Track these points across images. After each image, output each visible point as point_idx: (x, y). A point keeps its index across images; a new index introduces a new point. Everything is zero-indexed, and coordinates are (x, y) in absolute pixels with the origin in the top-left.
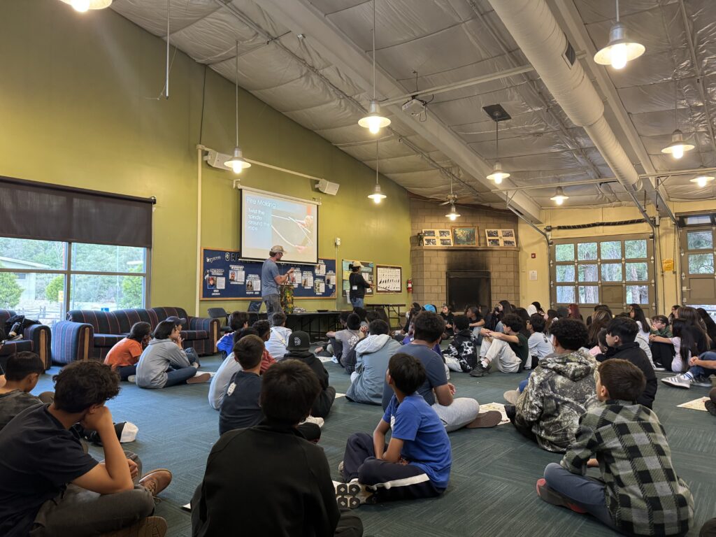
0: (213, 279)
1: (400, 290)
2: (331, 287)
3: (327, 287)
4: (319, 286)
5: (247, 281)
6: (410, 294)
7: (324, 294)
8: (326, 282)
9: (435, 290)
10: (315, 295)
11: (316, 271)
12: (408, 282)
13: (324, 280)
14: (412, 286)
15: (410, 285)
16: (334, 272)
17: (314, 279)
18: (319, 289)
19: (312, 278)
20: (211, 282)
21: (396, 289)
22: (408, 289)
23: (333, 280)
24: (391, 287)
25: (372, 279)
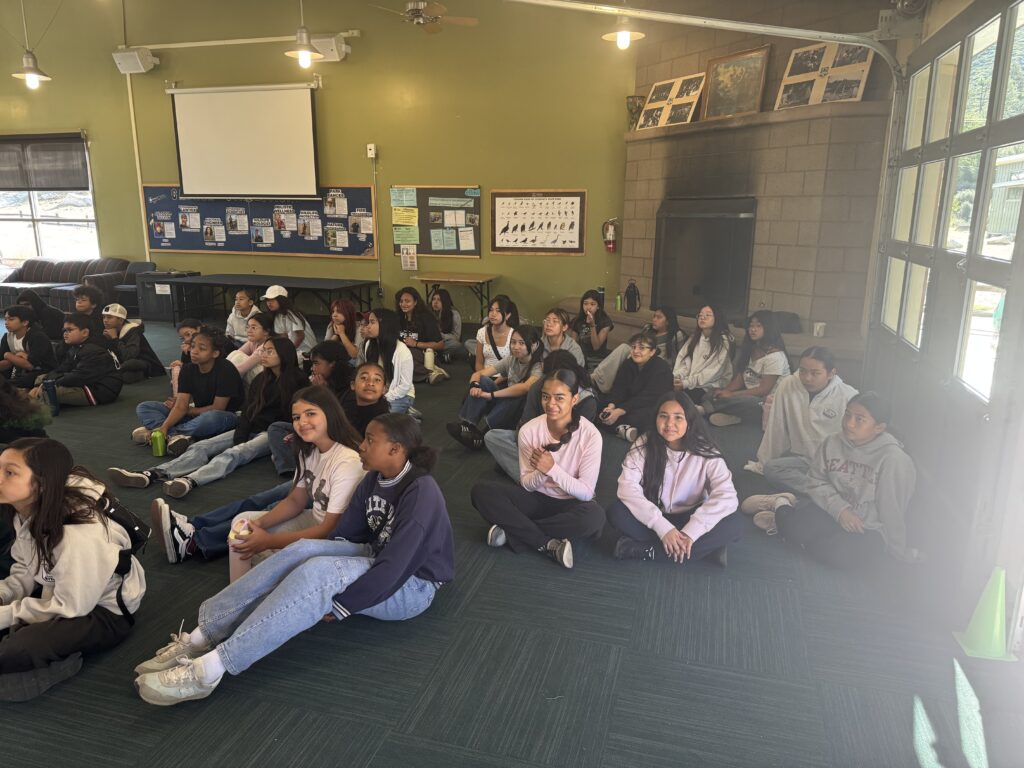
0: (159, 225)
1: (575, 245)
2: (363, 238)
3: (352, 238)
4: (334, 236)
5: (205, 227)
7: (345, 251)
8: (351, 228)
10: (328, 251)
11: (328, 210)
12: (605, 229)
13: (347, 226)
14: (619, 237)
15: (610, 235)
16: (369, 209)
17: (324, 224)
18: (335, 241)
19: (319, 222)
20: (158, 229)
21: (568, 245)
22: (606, 244)
23: (367, 225)
24: (545, 239)
25: (477, 222)
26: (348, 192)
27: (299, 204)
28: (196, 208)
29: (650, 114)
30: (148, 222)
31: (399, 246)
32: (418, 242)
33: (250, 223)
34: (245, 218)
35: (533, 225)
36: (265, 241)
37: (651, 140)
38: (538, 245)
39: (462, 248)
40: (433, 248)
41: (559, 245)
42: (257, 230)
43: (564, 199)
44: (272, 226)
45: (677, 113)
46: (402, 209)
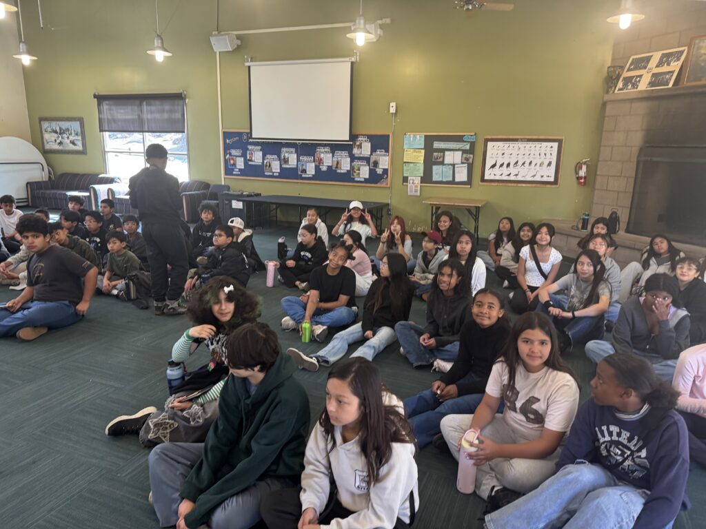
0: (233, 159)
1: (551, 179)
3: (372, 172)
4: (359, 170)
5: (265, 161)
7: (366, 181)
8: (371, 164)
10: (353, 180)
11: (356, 151)
12: (578, 167)
15: (582, 173)
16: (387, 151)
17: (352, 161)
18: (359, 174)
19: (349, 159)
23: (384, 162)
24: (526, 174)
25: (471, 161)
26: (371, 138)
27: (335, 147)
28: (259, 148)
29: (628, 81)
30: (225, 156)
31: (407, 177)
32: (422, 175)
33: (298, 160)
34: (295, 155)
35: (517, 162)
36: (308, 173)
37: (632, 100)
38: (519, 178)
39: (457, 179)
40: (434, 179)
41: (538, 178)
42: (303, 165)
43: (544, 144)
44: (314, 161)
45: (657, 79)
46: (412, 150)
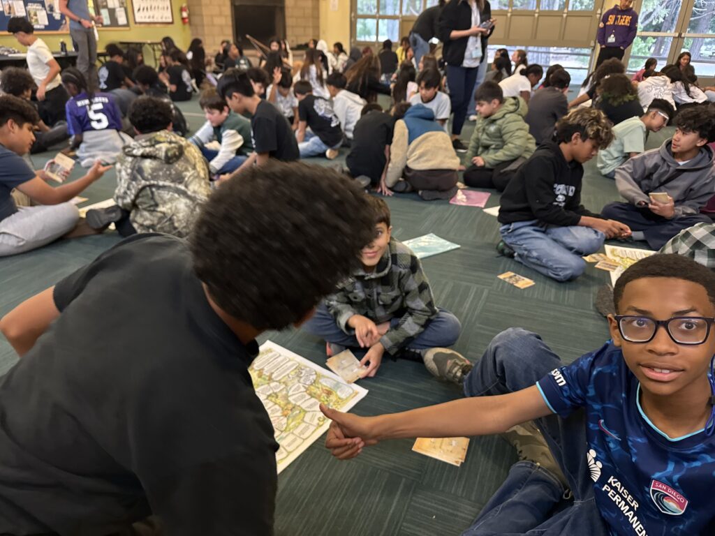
1: (170, 20)
2: (57, 16)
3: (50, 17)
4: (36, 15)
6: (187, 26)
7: (47, 28)
8: (48, 9)
9: (218, 21)
12: (182, 10)
13: (43, 6)
14: (189, 15)
15: (185, 14)
17: (26, 5)
18: (37, 20)
19: (21, 3)
21: (164, 20)
22: (183, 19)
24: (157, 16)
25: (125, 5)
35: (151, 7)
38: (155, 20)
